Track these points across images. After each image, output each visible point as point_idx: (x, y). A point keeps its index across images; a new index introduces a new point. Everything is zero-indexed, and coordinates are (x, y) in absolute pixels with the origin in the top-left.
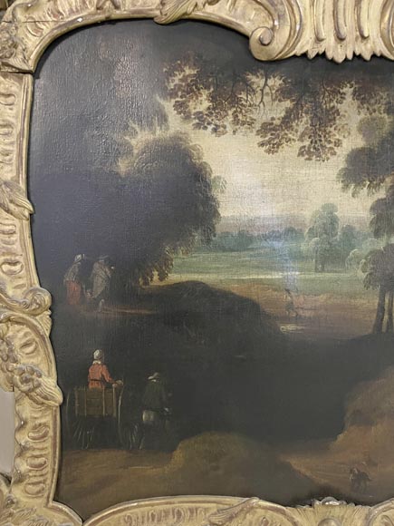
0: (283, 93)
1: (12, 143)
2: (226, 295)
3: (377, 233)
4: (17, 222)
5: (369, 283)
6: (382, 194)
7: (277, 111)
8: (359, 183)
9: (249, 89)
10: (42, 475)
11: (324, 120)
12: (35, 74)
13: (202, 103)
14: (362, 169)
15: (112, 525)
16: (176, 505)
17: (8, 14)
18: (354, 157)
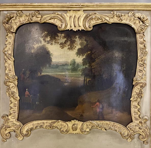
0: (65, 37)
1: (11, 46)
2: (53, 77)
3: (84, 65)
4: (11, 62)
5: (82, 75)
6: (84, 57)
7: (63, 40)
8: (80, 55)
9: (58, 36)
10: (15, 114)
11: (73, 42)
12: (16, 33)
13: (48, 39)
14: (80, 52)
15: (29, 126)
16: (43, 121)
17: (10, 21)
18: (79, 50)
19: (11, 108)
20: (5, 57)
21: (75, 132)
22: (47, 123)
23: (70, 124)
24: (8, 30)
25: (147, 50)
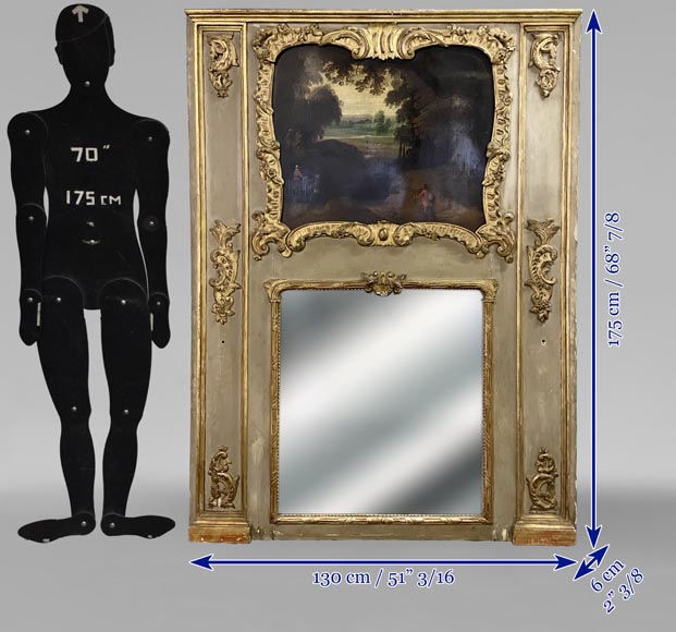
0: (364, 71)
1: (267, 88)
2: (345, 144)
3: (399, 122)
4: (268, 116)
5: (395, 139)
6: (400, 107)
7: (362, 77)
8: (392, 103)
9: (353, 70)
10: (276, 211)
11: (379, 81)
12: (275, 63)
13: (335, 74)
14: (392, 99)
15: (303, 232)
16: (327, 224)
17: (266, 42)
18: (390, 94)
19: (270, 200)
20: (258, 107)
21: (384, 243)
22: (333, 227)
23: (375, 230)
24: (263, 59)
25: (511, 94)
